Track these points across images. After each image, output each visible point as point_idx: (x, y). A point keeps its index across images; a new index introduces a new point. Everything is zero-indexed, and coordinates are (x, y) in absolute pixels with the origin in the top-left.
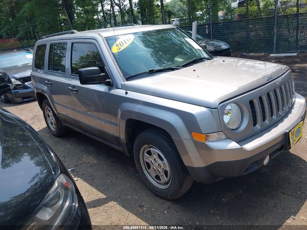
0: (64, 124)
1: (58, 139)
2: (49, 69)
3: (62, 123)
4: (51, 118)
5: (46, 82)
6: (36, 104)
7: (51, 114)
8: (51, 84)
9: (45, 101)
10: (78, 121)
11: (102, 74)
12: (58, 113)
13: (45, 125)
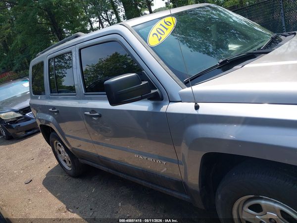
0: (82, 161)
1: (77, 180)
2: (51, 92)
3: (79, 160)
4: (63, 154)
5: (51, 110)
6: (40, 136)
7: (62, 149)
8: (58, 112)
9: (52, 134)
10: (105, 158)
11: (143, 83)
12: (73, 148)
13: (56, 163)
